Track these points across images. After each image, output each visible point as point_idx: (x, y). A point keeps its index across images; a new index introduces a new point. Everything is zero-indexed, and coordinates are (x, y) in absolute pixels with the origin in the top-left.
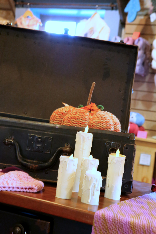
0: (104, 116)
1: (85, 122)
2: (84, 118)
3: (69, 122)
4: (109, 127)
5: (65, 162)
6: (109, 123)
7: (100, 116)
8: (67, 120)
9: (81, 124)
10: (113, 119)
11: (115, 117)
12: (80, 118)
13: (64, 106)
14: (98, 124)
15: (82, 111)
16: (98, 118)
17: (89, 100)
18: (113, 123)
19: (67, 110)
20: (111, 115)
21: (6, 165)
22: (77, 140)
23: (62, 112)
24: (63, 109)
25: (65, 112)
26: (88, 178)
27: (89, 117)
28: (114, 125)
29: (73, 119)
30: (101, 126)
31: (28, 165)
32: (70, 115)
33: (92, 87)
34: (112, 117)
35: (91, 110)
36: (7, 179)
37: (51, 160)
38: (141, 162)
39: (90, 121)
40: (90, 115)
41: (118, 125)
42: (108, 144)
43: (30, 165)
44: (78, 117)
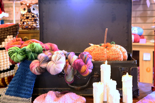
0: (116, 50)
1: (104, 55)
2: (104, 53)
3: (95, 57)
4: (120, 56)
5: (96, 87)
6: (120, 54)
7: (113, 50)
8: (94, 55)
9: (102, 57)
10: (122, 50)
11: (123, 48)
12: (101, 54)
13: (90, 46)
14: (113, 56)
15: (102, 49)
16: (112, 52)
17: (105, 40)
18: (122, 53)
19: (93, 49)
20: (120, 47)
21: (62, 89)
22: (101, 70)
23: (90, 50)
24: (90, 48)
25: (91, 50)
26: (111, 95)
27: (107, 52)
28: (123, 53)
29: (97, 55)
30: (114, 56)
31: (74, 88)
32: (95, 52)
33: (106, 31)
34: (121, 48)
35: (107, 46)
36: (64, 100)
37: (88, 83)
38: (144, 59)
39: (107, 54)
40: (107, 50)
41: (125, 53)
42: (121, 69)
43: (76, 88)
44: (100, 53)
